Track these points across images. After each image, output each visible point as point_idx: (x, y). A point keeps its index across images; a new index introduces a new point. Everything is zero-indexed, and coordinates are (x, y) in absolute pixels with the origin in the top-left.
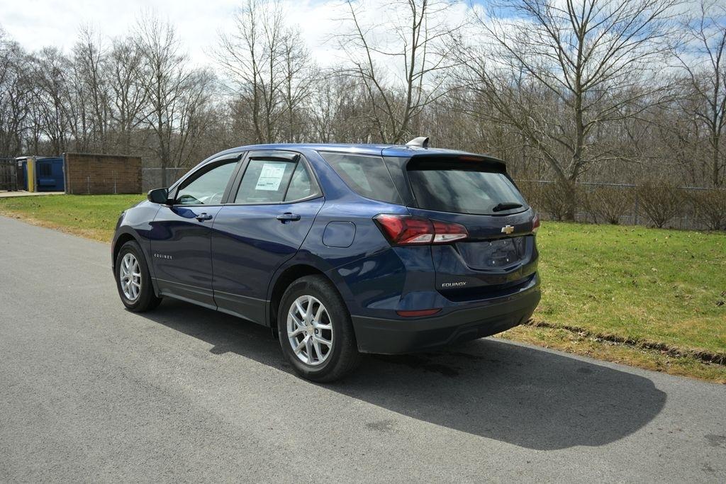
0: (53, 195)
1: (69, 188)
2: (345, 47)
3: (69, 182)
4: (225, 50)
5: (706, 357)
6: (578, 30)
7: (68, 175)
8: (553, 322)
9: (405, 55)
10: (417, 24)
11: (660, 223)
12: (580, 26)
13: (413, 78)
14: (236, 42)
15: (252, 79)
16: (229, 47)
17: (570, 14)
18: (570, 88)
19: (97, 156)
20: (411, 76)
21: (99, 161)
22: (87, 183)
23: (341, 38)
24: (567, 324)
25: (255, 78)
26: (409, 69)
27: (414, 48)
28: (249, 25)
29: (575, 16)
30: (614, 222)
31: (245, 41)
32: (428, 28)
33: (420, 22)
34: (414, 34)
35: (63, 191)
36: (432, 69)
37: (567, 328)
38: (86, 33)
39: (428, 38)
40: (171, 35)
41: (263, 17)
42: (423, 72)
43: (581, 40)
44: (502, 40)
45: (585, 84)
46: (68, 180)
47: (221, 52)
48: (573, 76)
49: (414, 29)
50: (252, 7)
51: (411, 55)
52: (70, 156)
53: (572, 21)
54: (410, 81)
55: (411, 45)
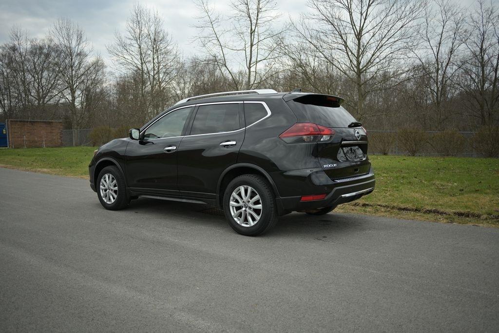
1: (11, 144)
2: (206, 45)
3: (10, 140)
4: (121, 47)
5: (460, 214)
6: (356, 34)
7: (10, 135)
8: (371, 203)
9: (245, 50)
10: (253, 31)
11: (413, 153)
12: (358, 32)
13: (251, 66)
14: (128, 42)
15: (140, 67)
16: (124, 46)
17: (352, 24)
18: (354, 71)
19: (30, 122)
20: (250, 64)
21: (32, 124)
22: (24, 141)
23: (203, 39)
24: (379, 203)
25: (142, 66)
26: (248, 59)
27: (252, 45)
28: (138, 31)
29: (355, 25)
30: (385, 154)
31: (134, 42)
32: (259, 32)
33: (255, 29)
34: (251, 36)
35: (7, 147)
36: (264, 60)
37: (379, 205)
38: (16, 36)
39: (261, 39)
40: (80, 38)
41: (147, 25)
42: (257, 62)
43: (359, 40)
44: (310, 40)
45: (363, 68)
46: (10, 139)
47: (119, 49)
48: (355, 63)
49: (251, 34)
50: (139, 18)
51: (249, 50)
52: (11, 121)
53: (353, 28)
54: (249, 68)
55: (250, 44)
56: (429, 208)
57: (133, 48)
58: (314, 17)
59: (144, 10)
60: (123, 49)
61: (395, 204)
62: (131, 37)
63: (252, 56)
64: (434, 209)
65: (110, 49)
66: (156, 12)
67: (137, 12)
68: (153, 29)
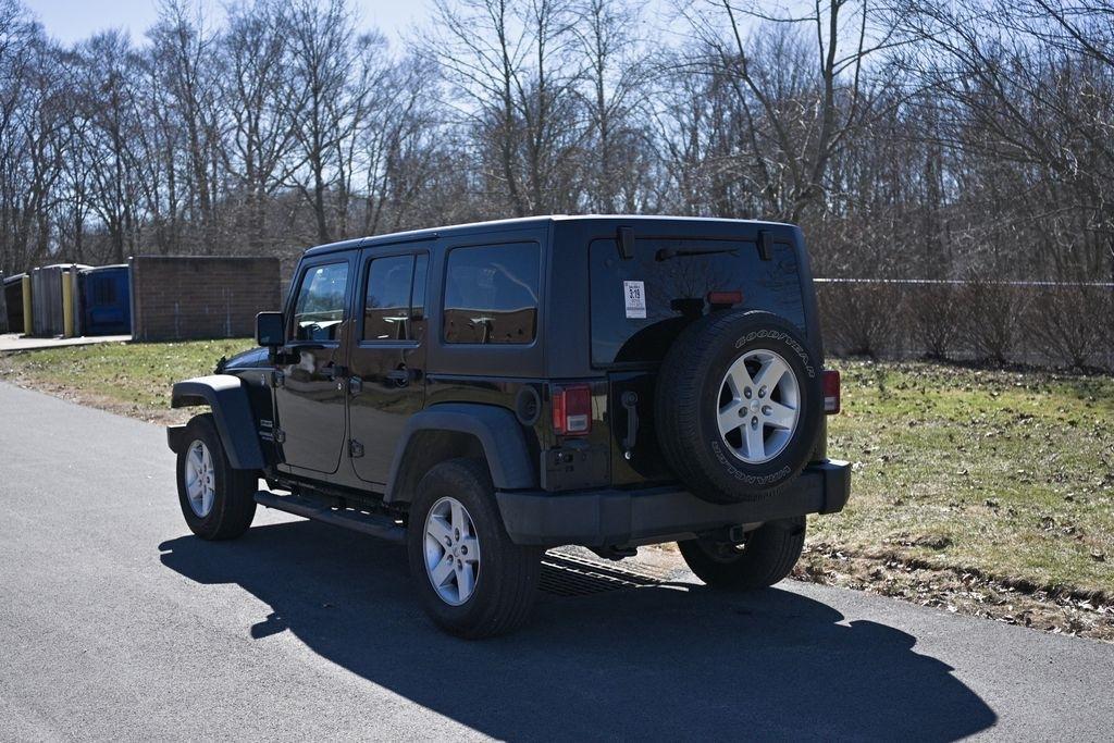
0: (108, 344)
1: (139, 328)
3: (139, 315)
4: (444, 29)
7: (138, 300)
9: (818, 19)
13: (835, 70)
15: (502, 87)
16: (455, 25)
19: (193, 261)
21: (198, 269)
22: (174, 316)
25: (507, 84)
26: (827, 51)
27: (835, 7)
31: (484, 11)
35: (128, 333)
36: (877, 48)
38: (174, 6)
42: (861, 54)
46: (136, 313)
47: (436, 35)
51: (829, 19)
54: (829, 76)
57: (482, 32)
60: (454, 35)
63: (838, 38)
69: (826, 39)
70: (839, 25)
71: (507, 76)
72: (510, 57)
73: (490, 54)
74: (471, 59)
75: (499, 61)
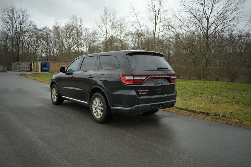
0: (45, 73)
2: (134, 25)
3: (50, 69)
4: (97, 27)
9: (153, 27)
10: (156, 17)
11: (232, 80)
13: (155, 34)
14: (101, 24)
16: (99, 26)
18: (205, 37)
19: (58, 61)
25: (107, 35)
27: (156, 25)
28: (105, 19)
29: (206, 13)
31: (103, 24)
33: (158, 17)
34: (155, 20)
35: (49, 72)
36: (162, 31)
40: (81, 21)
41: (109, 16)
43: (208, 21)
44: (183, 22)
45: (209, 36)
50: (106, 13)
51: (155, 27)
52: (51, 61)
53: (205, 15)
54: (154, 35)
55: (155, 24)
56: (191, 109)
57: (103, 28)
58: (183, 11)
59: (108, 9)
60: (99, 28)
61: (178, 107)
62: (102, 22)
63: (156, 30)
64: (193, 109)
65: (93, 28)
66: (113, 10)
67: (105, 10)
68: (112, 17)
69: (154, 30)
70: (156, 28)
71: (107, 34)
72: (107, 31)
73: (104, 31)
74: (101, 31)
75: (106, 32)
